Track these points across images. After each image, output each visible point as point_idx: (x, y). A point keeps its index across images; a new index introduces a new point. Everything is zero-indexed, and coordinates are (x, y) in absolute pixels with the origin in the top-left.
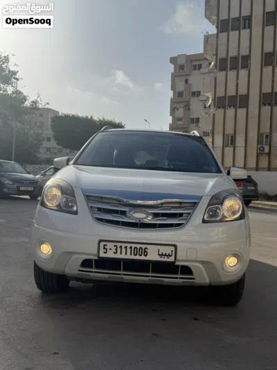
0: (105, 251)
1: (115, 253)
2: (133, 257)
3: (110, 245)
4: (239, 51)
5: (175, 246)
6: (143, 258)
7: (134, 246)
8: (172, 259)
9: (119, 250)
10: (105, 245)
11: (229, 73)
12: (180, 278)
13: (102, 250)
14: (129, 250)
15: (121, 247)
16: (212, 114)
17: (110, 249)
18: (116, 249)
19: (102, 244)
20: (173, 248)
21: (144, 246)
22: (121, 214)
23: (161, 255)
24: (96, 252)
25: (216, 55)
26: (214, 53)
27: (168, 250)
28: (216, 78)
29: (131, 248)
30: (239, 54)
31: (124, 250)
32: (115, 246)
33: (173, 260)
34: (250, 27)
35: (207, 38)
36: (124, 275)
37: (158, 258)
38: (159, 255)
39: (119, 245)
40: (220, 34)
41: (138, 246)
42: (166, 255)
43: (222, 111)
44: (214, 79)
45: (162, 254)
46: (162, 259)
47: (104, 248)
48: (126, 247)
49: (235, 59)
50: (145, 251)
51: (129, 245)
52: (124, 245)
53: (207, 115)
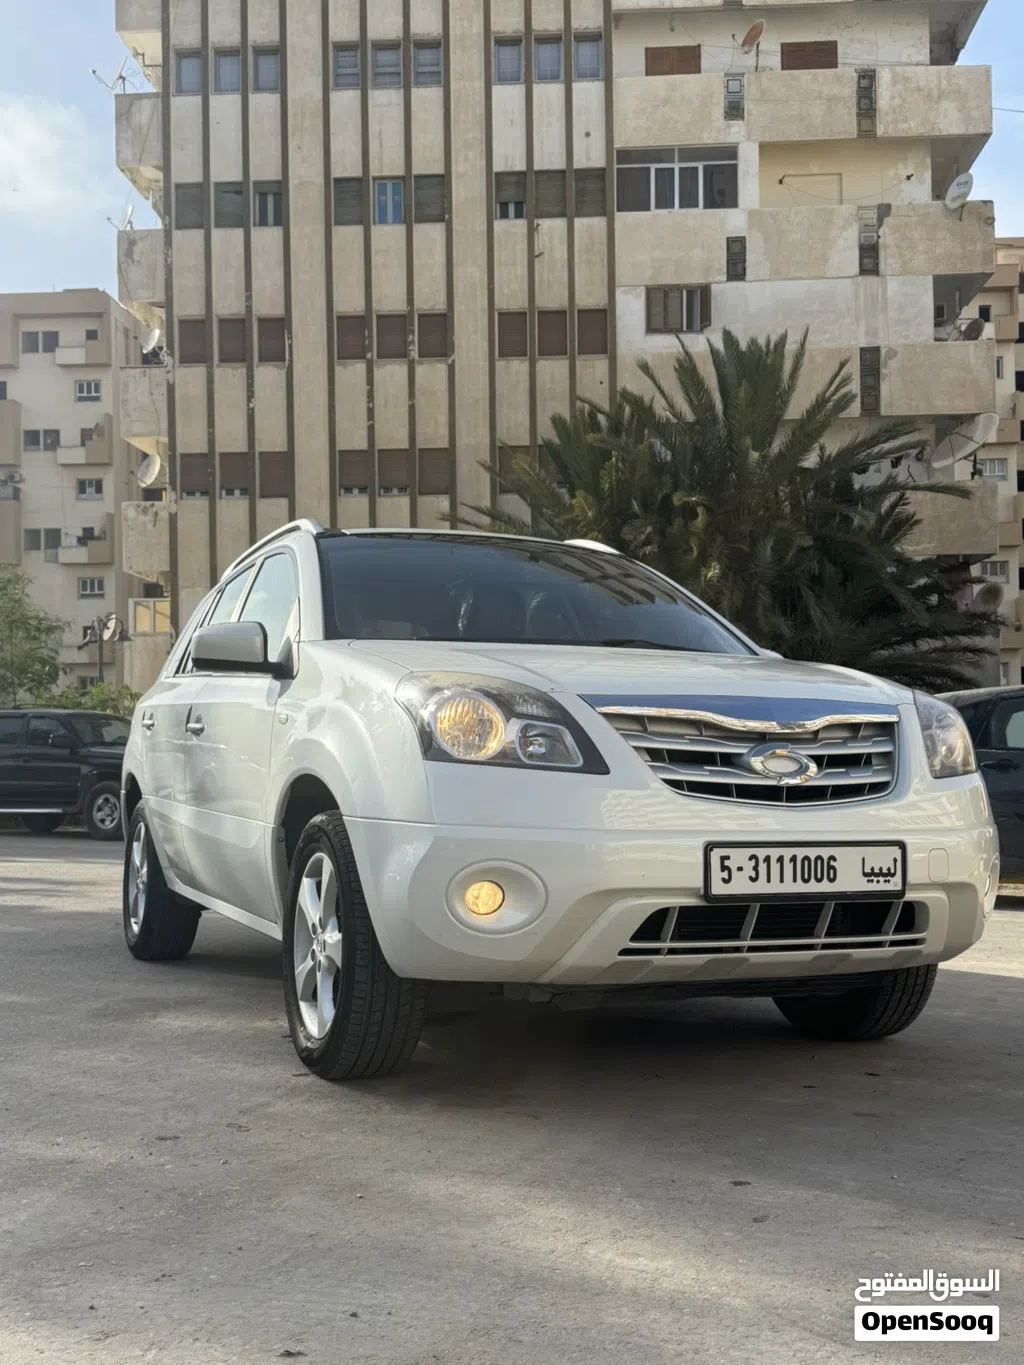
0: (725, 875)
1: (754, 880)
2: (800, 888)
3: (738, 857)
4: (249, 298)
5: (902, 845)
6: (825, 887)
7: (801, 852)
8: (895, 884)
9: (762, 868)
10: (724, 858)
11: (218, 372)
12: (893, 944)
13: (717, 874)
14: (788, 867)
15: (767, 859)
16: (164, 515)
17: (740, 869)
18: (756, 868)
19: (716, 855)
20: (896, 852)
21: (825, 852)
22: (724, 764)
23: (870, 875)
24: (699, 883)
25: (168, 305)
26: (160, 297)
27: (884, 858)
28: (171, 388)
29: (793, 859)
30: (249, 309)
31: (775, 867)
32: (751, 858)
33: (899, 888)
34: (282, 219)
35: (128, 243)
36: (752, 949)
37: (860, 885)
38: (865, 875)
39: (761, 853)
40: (177, 234)
41: (812, 853)
42: (881, 874)
43: (200, 503)
44: (164, 390)
45: (872, 873)
46: (874, 887)
47: (724, 868)
48: (780, 859)
49: (235, 326)
50: (830, 867)
51: (788, 853)
52: (775, 853)
53: (149, 518)
